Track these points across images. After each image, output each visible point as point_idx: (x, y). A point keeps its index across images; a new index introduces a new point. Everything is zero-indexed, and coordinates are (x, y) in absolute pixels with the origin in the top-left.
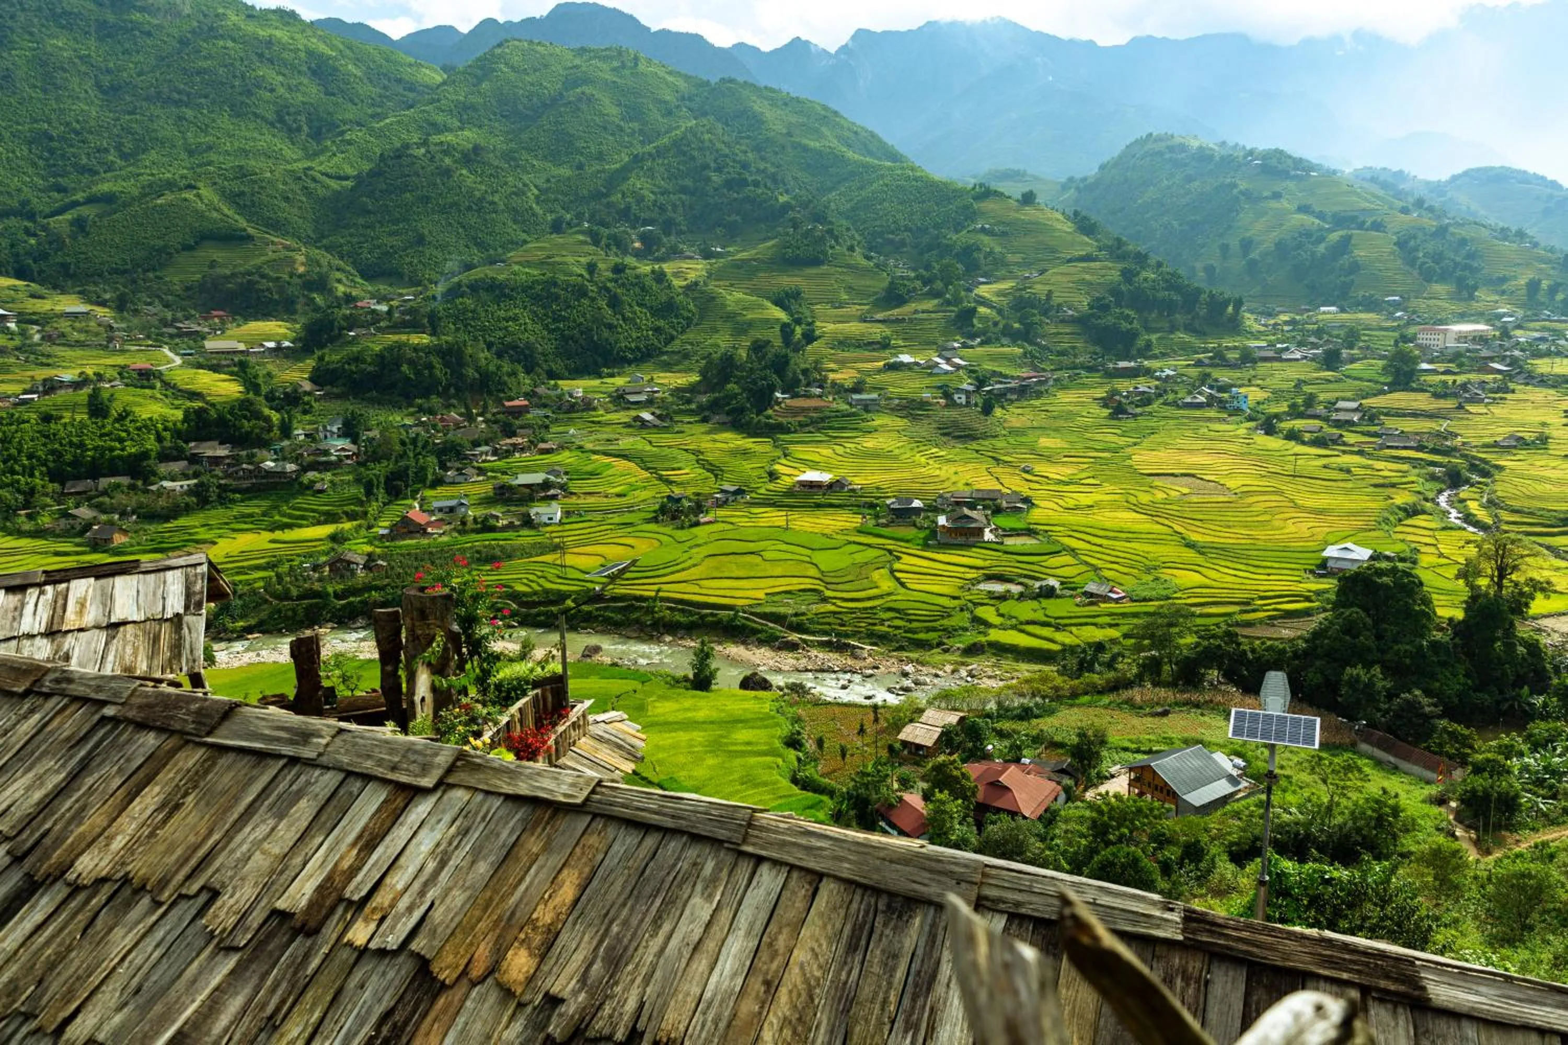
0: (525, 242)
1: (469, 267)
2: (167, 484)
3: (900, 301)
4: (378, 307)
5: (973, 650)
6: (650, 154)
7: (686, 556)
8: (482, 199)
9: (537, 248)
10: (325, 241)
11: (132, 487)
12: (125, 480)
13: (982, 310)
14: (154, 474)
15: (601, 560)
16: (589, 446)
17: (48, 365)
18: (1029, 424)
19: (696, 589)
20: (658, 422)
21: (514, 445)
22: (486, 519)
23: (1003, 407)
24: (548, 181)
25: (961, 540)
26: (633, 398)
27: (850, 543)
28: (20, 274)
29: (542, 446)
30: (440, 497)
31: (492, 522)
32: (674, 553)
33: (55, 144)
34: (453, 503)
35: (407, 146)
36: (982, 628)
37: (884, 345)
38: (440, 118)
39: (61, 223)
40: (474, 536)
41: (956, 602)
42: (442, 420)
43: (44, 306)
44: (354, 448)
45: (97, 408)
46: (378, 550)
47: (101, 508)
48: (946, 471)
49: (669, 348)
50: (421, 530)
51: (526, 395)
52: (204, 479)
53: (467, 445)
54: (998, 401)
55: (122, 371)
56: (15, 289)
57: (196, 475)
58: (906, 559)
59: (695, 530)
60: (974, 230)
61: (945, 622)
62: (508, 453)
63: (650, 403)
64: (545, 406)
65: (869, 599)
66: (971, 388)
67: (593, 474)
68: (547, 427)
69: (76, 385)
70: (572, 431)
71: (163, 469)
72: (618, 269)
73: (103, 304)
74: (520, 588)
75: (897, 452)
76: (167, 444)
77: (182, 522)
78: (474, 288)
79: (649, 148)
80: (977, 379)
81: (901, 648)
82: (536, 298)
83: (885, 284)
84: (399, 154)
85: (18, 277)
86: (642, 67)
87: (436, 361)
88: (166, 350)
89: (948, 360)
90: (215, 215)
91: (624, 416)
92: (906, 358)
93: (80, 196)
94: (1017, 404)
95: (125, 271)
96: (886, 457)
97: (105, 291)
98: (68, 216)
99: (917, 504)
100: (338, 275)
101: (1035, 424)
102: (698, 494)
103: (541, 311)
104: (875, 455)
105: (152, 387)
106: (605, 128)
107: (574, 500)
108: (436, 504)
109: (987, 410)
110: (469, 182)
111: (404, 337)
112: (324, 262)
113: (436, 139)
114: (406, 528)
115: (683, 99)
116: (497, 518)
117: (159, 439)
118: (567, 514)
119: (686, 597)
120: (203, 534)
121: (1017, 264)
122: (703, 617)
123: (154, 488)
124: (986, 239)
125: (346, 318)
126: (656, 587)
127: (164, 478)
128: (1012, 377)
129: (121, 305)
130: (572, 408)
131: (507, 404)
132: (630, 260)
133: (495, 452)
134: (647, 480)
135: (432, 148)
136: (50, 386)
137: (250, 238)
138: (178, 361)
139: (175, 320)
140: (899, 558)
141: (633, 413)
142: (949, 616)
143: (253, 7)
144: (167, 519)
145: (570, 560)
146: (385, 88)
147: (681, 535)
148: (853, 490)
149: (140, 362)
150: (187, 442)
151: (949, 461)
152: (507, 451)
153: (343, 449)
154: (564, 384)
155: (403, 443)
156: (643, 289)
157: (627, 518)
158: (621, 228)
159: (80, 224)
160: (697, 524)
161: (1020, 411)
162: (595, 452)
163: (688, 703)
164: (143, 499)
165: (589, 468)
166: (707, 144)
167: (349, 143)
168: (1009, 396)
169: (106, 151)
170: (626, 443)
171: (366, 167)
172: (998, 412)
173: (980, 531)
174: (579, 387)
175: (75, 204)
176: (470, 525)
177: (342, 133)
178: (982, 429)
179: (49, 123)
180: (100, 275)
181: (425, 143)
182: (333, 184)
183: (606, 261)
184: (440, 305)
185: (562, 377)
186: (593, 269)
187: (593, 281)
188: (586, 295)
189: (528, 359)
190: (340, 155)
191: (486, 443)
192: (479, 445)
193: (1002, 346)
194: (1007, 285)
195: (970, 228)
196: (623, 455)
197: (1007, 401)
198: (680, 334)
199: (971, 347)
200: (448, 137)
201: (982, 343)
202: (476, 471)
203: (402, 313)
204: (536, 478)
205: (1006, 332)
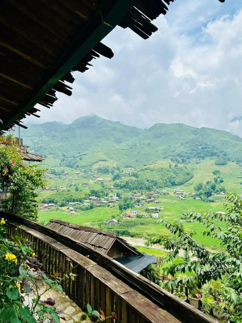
1: (145, 165)
2: (85, 204)
6: (185, 143)
8: (149, 153)
10: (120, 161)
12: (79, 203)
14: (83, 202)
17: (71, 182)
20: (183, 198)
24: (163, 149)
28: (71, 167)
29: (156, 201)
30: (134, 210)
34: (136, 211)
35: (136, 143)
39: (78, 159)
44: (119, 199)
45: (77, 189)
46: (120, 220)
47: (74, 208)
49: (186, 182)
50: (129, 216)
51: (154, 191)
53: (141, 200)
55: (82, 183)
56: (69, 169)
57: (90, 202)
63: (182, 194)
64: (158, 193)
68: (158, 197)
71: (85, 201)
72: (176, 166)
73: (82, 172)
76: (87, 196)
77: (86, 211)
78: (146, 169)
84: (135, 145)
87: (136, 183)
88: (90, 180)
90: (102, 157)
95: (86, 166)
97: (82, 170)
98: (80, 157)
105: (87, 186)
110: (147, 150)
111: (131, 178)
114: (126, 215)
115: (193, 132)
117: (85, 195)
123: (83, 204)
125: (121, 174)
131: (150, 193)
132: (179, 164)
133: (146, 202)
134: (179, 211)
135: (141, 144)
136: (70, 186)
137: (107, 160)
138: (92, 182)
141: (177, 196)
144: (84, 210)
149: (85, 182)
150: (90, 196)
152: (149, 201)
153: (116, 199)
156: (181, 170)
158: (178, 158)
159: (81, 159)
164: (81, 206)
167: (126, 143)
170: (175, 202)
171: (128, 148)
174: (166, 190)
175: (81, 155)
176: (139, 216)
180: (82, 167)
181: (139, 143)
182: (123, 151)
183: (173, 165)
184: (139, 173)
185: (162, 188)
186: (170, 166)
187: (170, 168)
188: (168, 171)
189: (156, 184)
190: (124, 146)
191: (145, 200)
192: (143, 200)
196: (174, 205)
198: (190, 179)
200: (144, 142)
202: (142, 205)
203: (132, 174)
204: (154, 208)
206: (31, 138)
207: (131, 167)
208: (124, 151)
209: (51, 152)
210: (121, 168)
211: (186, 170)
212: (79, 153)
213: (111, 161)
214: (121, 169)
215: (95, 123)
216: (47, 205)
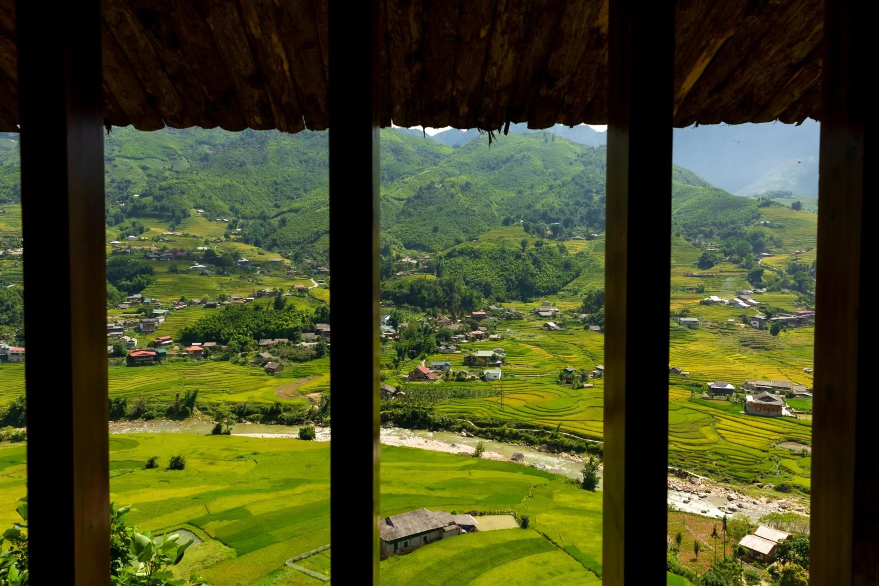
0: (489, 230)
1: (458, 242)
2: (304, 344)
3: (710, 265)
4: (412, 261)
5: (783, 489)
6: (559, 185)
7: (575, 406)
8: (468, 209)
9: (495, 233)
10: (389, 230)
11: (289, 344)
12: (286, 340)
13: (767, 272)
14: (299, 338)
15: (524, 403)
16: (518, 339)
17: (261, 285)
18: (806, 343)
19: (582, 426)
20: (558, 328)
21: (477, 335)
22: (460, 374)
23: (785, 331)
24: (502, 199)
25: (763, 412)
26: (543, 314)
27: (684, 408)
28: (257, 244)
29: (492, 336)
30: (436, 360)
31: (463, 376)
32: (570, 403)
33: (278, 187)
34: (442, 364)
35: (433, 183)
36: (787, 474)
37: (700, 291)
38: (450, 170)
39: (275, 222)
40: (453, 383)
41: (765, 454)
42: (440, 319)
43: (262, 258)
44: (393, 331)
45: (279, 304)
46: (401, 386)
47: (272, 353)
48: (748, 368)
49: (565, 288)
50: (425, 377)
51: (485, 310)
52: (321, 342)
53: (452, 333)
54: (782, 328)
55: (292, 288)
56: (252, 250)
57: (318, 340)
58: (724, 421)
59: (581, 391)
60: (759, 225)
61: (758, 467)
62: (473, 339)
63: (554, 317)
64: (494, 316)
65: (701, 445)
66: (763, 317)
67: (520, 354)
68: (495, 327)
69: (271, 295)
70: (508, 330)
71: (304, 336)
72: (538, 244)
73: (288, 258)
74: (478, 415)
75: (712, 354)
76: (307, 324)
77: (308, 363)
78: (461, 253)
79: (558, 182)
80: (766, 313)
81: (727, 481)
82: (493, 258)
83: (701, 255)
84: (430, 187)
85: (255, 246)
86: (556, 141)
87: (439, 288)
88: (312, 280)
89: (744, 300)
91: (539, 324)
92: (715, 298)
93: (285, 209)
94: (795, 330)
95: (300, 243)
96: (704, 356)
97: (289, 252)
98: (279, 218)
99: (729, 387)
100: (394, 246)
101: (810, 343)
102: (582, 370)
103: (494, 265)
104: (697, 354)
105: (304, 297)
106: (535, 173)
107: (509, 367)
108: (433, 364)
109: (775, 332)
110: (462, 201)
111: (423, 277)
112: (388, 240)
113: (448, 179)
114: (417, 375)
115: (578, 156)
116: (465, 374)
117: (303, 321)
118: (505, 374)
119: (576, 430)
120: (318, 371)
121: (790, 245)
122: (587, 444)
123: (298, 345)
124: (767, 230)
125: (396, 266)
126: (558, 422)
127: (303, 341)
128: (791, 313)
129: (296, 258)
130: (509, 318)
131: (474, 313)
132: (545, 240)
133: (466, 338)
134: (552, 360)
135: (445, 184)
136: (260, 295)
138: (316, 285)
139: (318, 266)
140: (719, 420)
141: (543, 322)
142: (761, 463)
144: (301, 361)
145: (506, 401)
146: (426, 157)
147: (573, 392)
148: (684, 375)
149: (300, 285)
150: (315, 324)
151: (749, 362)
152: (473, 338)
153: (389, 332)
154: (505, 305)
155: (419, 330)
156: (552, 255)
157: (539, 380)
158: (542, 224)
159: (283, 222)
160: (583, 387)
161: (797, 334)
162: (520, 342)
163: (580, 497)
164: (293, 351)
165: (518, 350)
166: (592, 179)
167: (405, 183)
168: (789, 324)
169: (299, 189)
170: (539, 337)
171: (412, 194)
172: (781, 333)
173: (779, 408)
174: (514, 306)
175: (283, 212)
176: (451, 377)
177: (403, 178)
178: (771, 344)
179: (277, 177)
180: (289, 245)
181: (442, 182)
182: (396, 201)
183: (532, 240)
184: (442, 262)
185: (504, 301)
186: (524, 245)
187: (524, 250)
188: (520, 257)
189: (487, 291)
190: (401, 189)
191: (462, 333)
192: (458, 334)
193: (783, 293)
194: (783, 257)
195: (756, 223)
196: (537, 345)
197: (788, 327)
198: (572, 280)
199: (761, 293)
200: (453, 179)
201: (768, 291)
202: (455, 348)
203: (424, 265)
204: (489, 354)
205: (785, 285)
206: (143, 163)
207: (419, 246)
208: (401, 202)
209: (201, 202)
210: (394, 249)
211: (564, 256)
212: (277, 206)
214: (395, 252)
216: (199, 346)
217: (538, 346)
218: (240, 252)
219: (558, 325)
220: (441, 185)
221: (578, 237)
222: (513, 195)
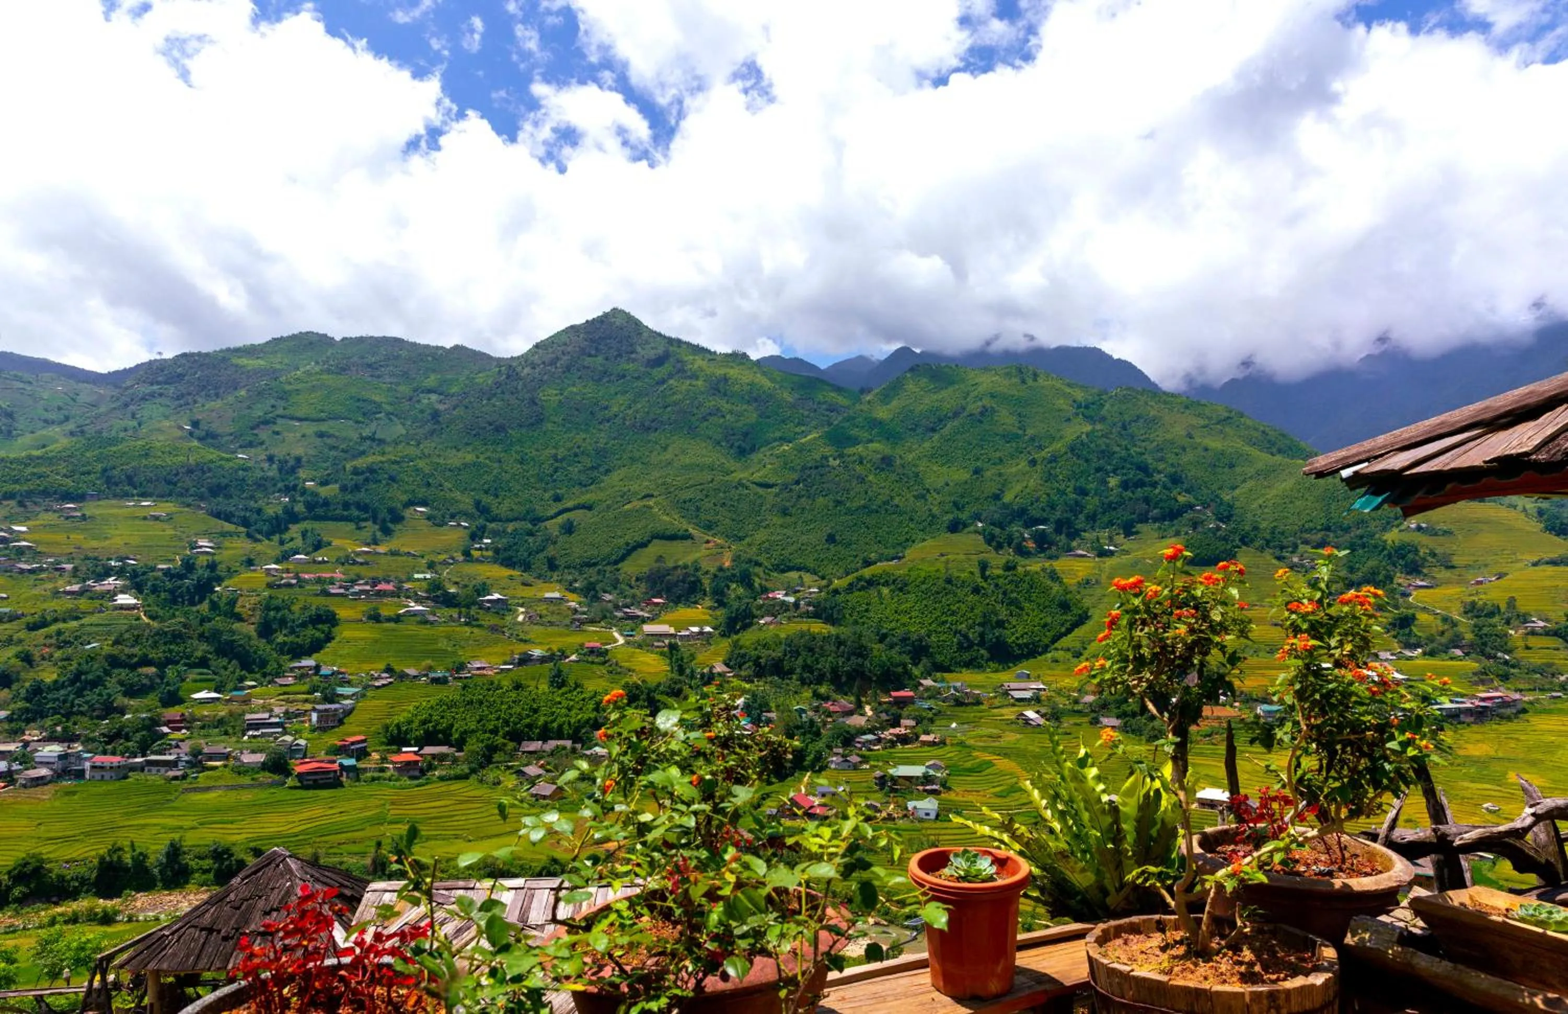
0: (922, 540)
1: (868, 562)
2: (599, 750)
4: (786, 599)
6: (1046, 459)
8: (885, 502)
9: (933, 545)
11: (573, 750)
12: (568, 744)
13: (1423, 616)
14: (591, 740)
16: (971, 741)
17: (525, 641)
18: (1492, 753)
20: (1042, 721)
21: (897, 736)
23: (1454, 729)
24: (947, 484)
26: (1017, 694)
28: (520, 565)
29: (924, 738)
31: (873, 814)
33: (559, 464)
34: (836, 791)
35: (824, 457)
38: (854, 433)
39: (553, 526)
42: (833, 705)
43: (530, 592)
44: (752, 729)
45: (556, 680)
47: (546, 768)
49: (1056, 645)
50: (805, 814)
51: (912, 686)
53: (855, 732)
54: (1449, 724)
55: (580, 647)
56: (511, 577)
60: (1407, 530)
62: (893, 744)
63: (1036, 700)
64: (929, 697)
67: (974, 770)
68: (930, 719)
69: (543, 660)
70: (954, 725)
72: (1010, 567)
73: (574, 591)
78: (874, 582)
79: (1044, 453)
82: (928, 592)
84: (820, 465)
85: (516, 569)
86: (1040, 381)
87: (831, 648)
88: (614, 631)
91: (1009, 713)
93: (570, 504)
94: (1474, 728)
95: (594, 564)
97: (576, 580)
98: (560, 519)
100: (757, 569)
101: (1500, 755)
103: (931, 605)
105: (600, 664)
106: (1003, 436)
107: (951, 795)
108: (821, 791)
110: (875, 487)
111: (807, 626)
112: (745, 557)
113: (850, 448)
114: (792, 813)
115: (1079, 406)
116: (876, 809)
117: (596, 711)
121: (1467, 566)
123: (589, 752)
124: (1424, 539)
125: (758, 607)
127: (598, 745)
128: (1468, 696)
129: (587, 592)
130: (956, 702)
131: (895, 694)
132: (1022, 559)
133: (880, 740)
135: (846, 458)
136: (523, 660)
137: (691, 537)
138: (621, 641)
139: (622, 606)
141: (1016, 710)
143: (715, 353)
146: (811, 410)
149: (593, 641)
152: (890, 741)
154: (950, 677)
155: (796, 727)
156: (1033, 585)
158: (1015, 528)
159: (567, 527)
161: (1479, 737)
162: (975, 748)
165: (970, 764)
166: (1103, 447)
167: (777, 456)
168: (1462, 718)
169: (593, 467)
170: (1010, 741)
171: (789, 475)
172: (1448, 734)
174: (965, 680)
175: (568, 510)
177: (773, 446)
179: (559, 448)
180: (576, 567)
181: (840, 455)
182: (761, 491)
183: (997, 560)
184: (840, 598)
185: (948, 670)
186: (984, 566)
187: (985, 578)
188: (976, 590)
189: (919, 651)
190: (768, 467)
191: (871, 731)
192: (865, 734)
193: (1452, 659)
194: (1453, 591)
195: (1403, 527)
196: (1005, 753)
197: (1460, 723)
198: (1069, 631)
199: (1410, 658)
200: (860, 448)
201: (1424, 654)
202: (859, 759)
203: (809, 604)
204: (917, 771)
205: (1456, 642)
206: (324, 428)
207: (799, 569)
208: (770, 490)
209: (422, 493)
210: (757, 575)
211: (1056, 588)
212: (557, 499)
213: (708, 542)
214: (757, 580)
215: (633, 356)
216: (415, 752)
217: (1006, 755)
218: (489, 582)
219: (1042, 716)
220: (838, 462)
221: (1080, 552)
222: (964, 475)
